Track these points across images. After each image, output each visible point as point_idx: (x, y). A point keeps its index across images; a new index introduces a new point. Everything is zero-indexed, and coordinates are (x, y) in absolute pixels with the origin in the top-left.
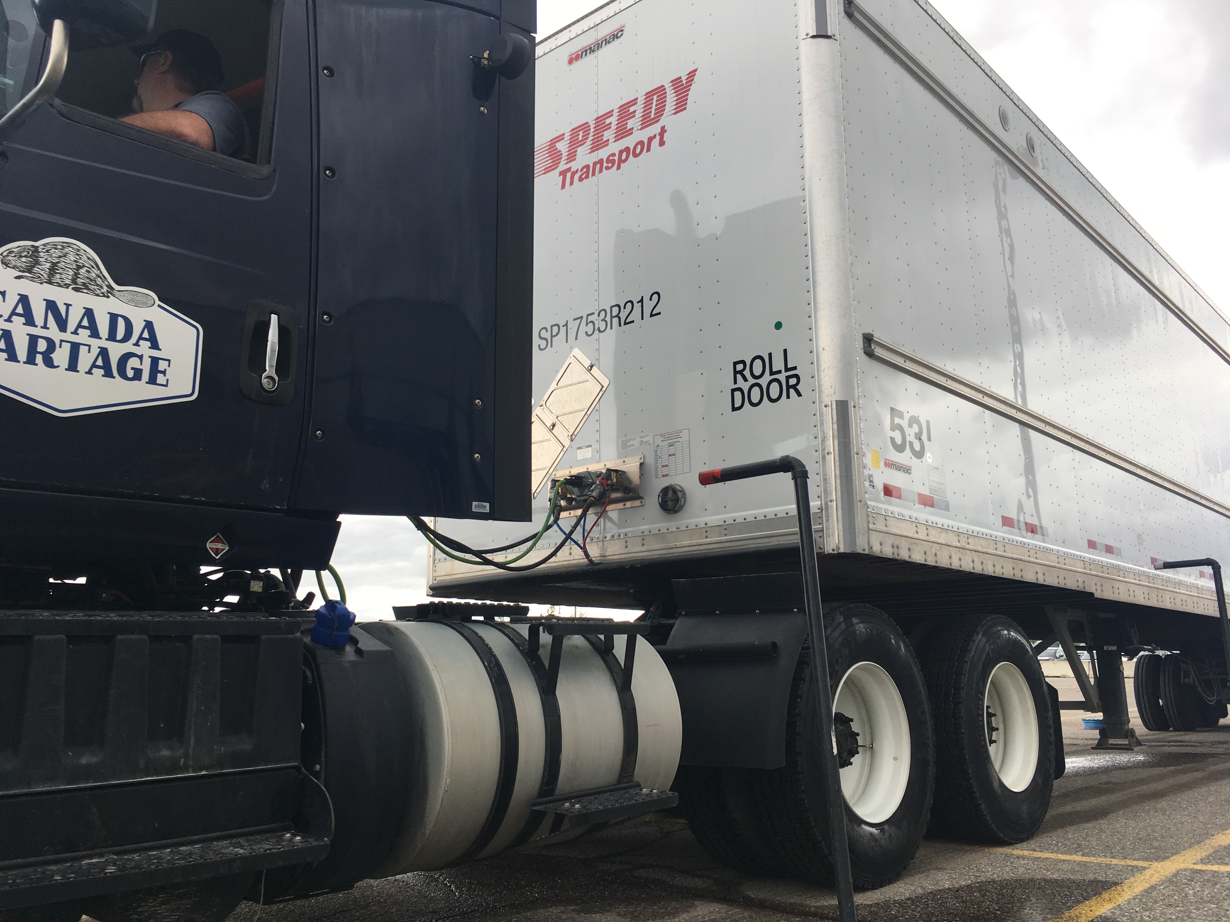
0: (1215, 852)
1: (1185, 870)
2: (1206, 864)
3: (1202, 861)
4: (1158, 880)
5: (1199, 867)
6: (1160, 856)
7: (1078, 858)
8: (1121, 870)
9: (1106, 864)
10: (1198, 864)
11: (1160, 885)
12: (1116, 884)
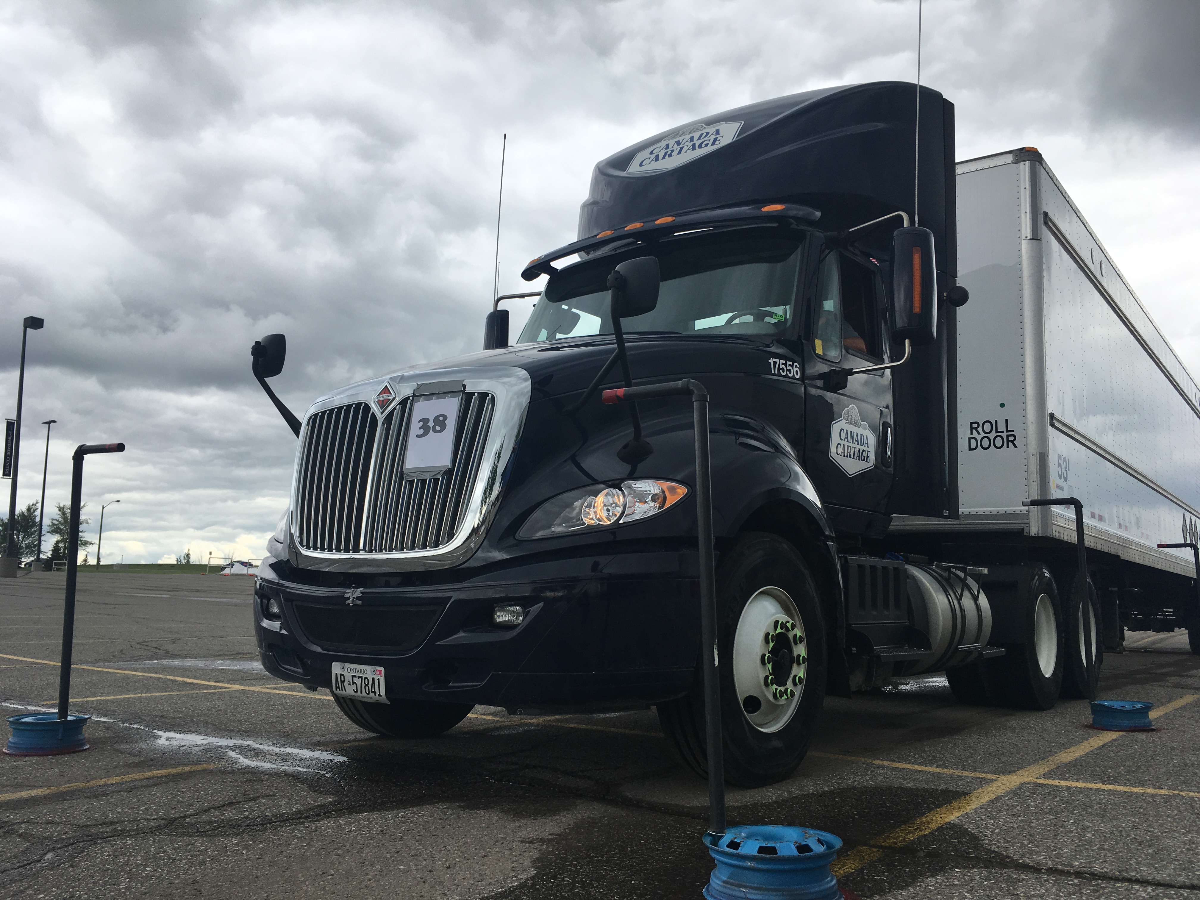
0: (1057, 768)
1: (1029, 783)
2: (1048, 778)
3: (1045, 776)
4: (1003, 791)
5: (1041, 781)
6: (1007, 770)
7: (933, 769)
8: (971, 782)
9: (958, 776)
10: (1041, 778)
11: (1005, 797)
12: (965, 794)
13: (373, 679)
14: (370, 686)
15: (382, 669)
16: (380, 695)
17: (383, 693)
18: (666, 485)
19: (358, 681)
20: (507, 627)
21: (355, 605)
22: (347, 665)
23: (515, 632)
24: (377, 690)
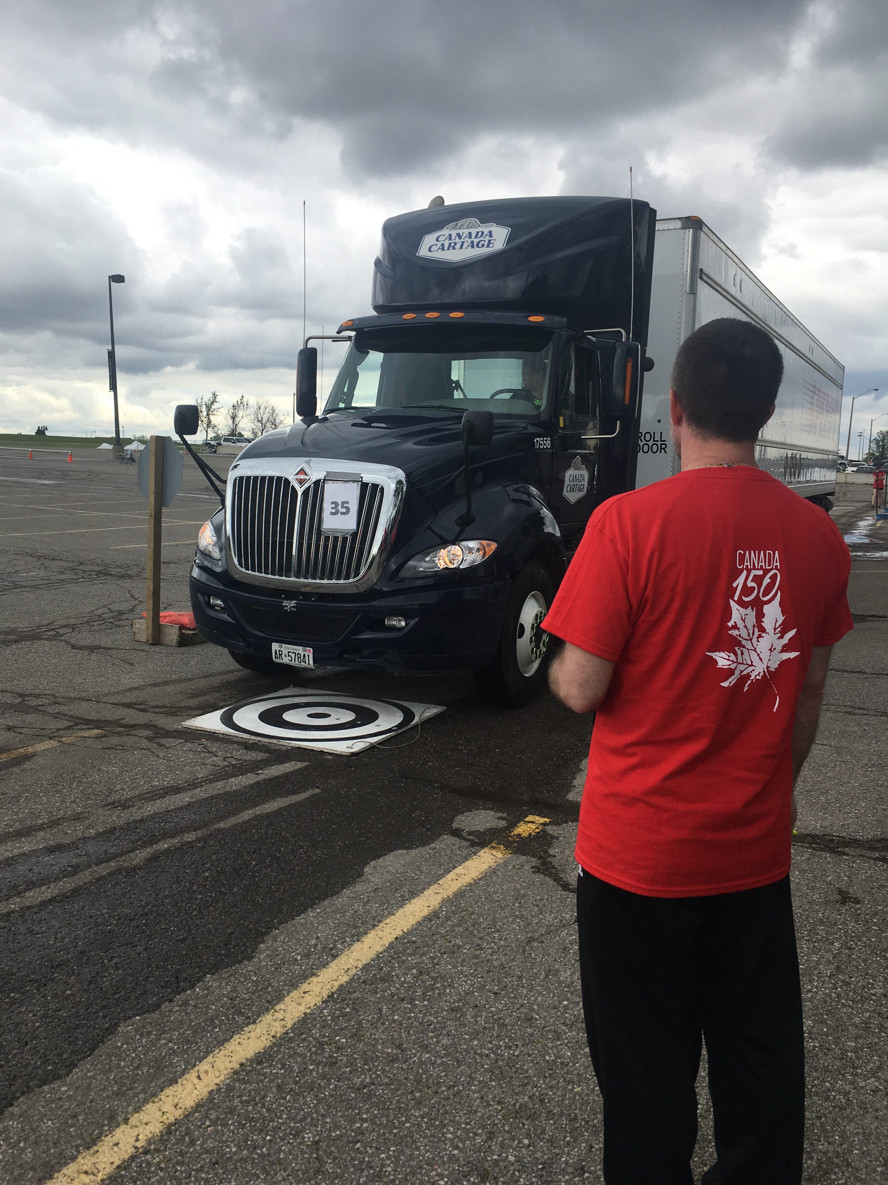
13: (304, 655)
14: (302, 658)
15: (311, 649)
16: (309, 664)
17: (311, 662)
18: (485, 542)
19: (293, 655)
20: (393, 628)
21: (291, 611)
22: (284, 645)
23: (401, 633)
24: (307, 661)
